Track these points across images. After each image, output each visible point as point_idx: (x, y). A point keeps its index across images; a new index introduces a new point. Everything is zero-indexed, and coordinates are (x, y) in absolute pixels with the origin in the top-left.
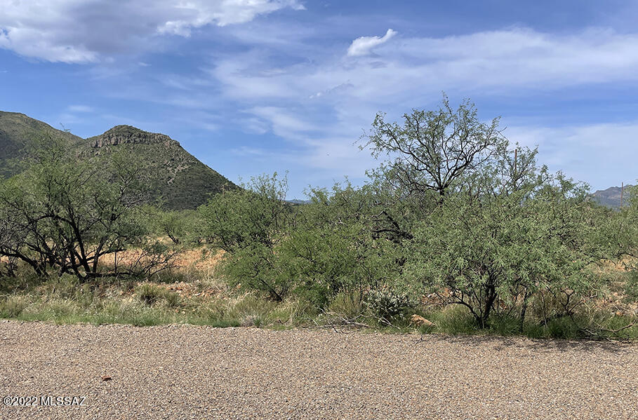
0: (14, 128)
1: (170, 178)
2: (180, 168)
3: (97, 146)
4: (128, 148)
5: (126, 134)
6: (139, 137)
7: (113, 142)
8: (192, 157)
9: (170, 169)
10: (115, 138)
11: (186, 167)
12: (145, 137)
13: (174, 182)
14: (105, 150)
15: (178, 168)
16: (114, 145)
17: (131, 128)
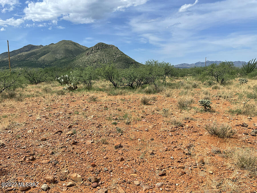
1: (115, 59)
2: (118, 56)
3: (92, 50)
4: (102, 50)
5: (101, 45)
6: (105, 46)
7: (97, 48)
8: (122, 52)
9: (115, 56)
11: (120, 56)
12: (107, 46)
13: (116, 61)
14: (95, 51)
15: (117, 56)
16: (98, 49)
17: (103, 43)
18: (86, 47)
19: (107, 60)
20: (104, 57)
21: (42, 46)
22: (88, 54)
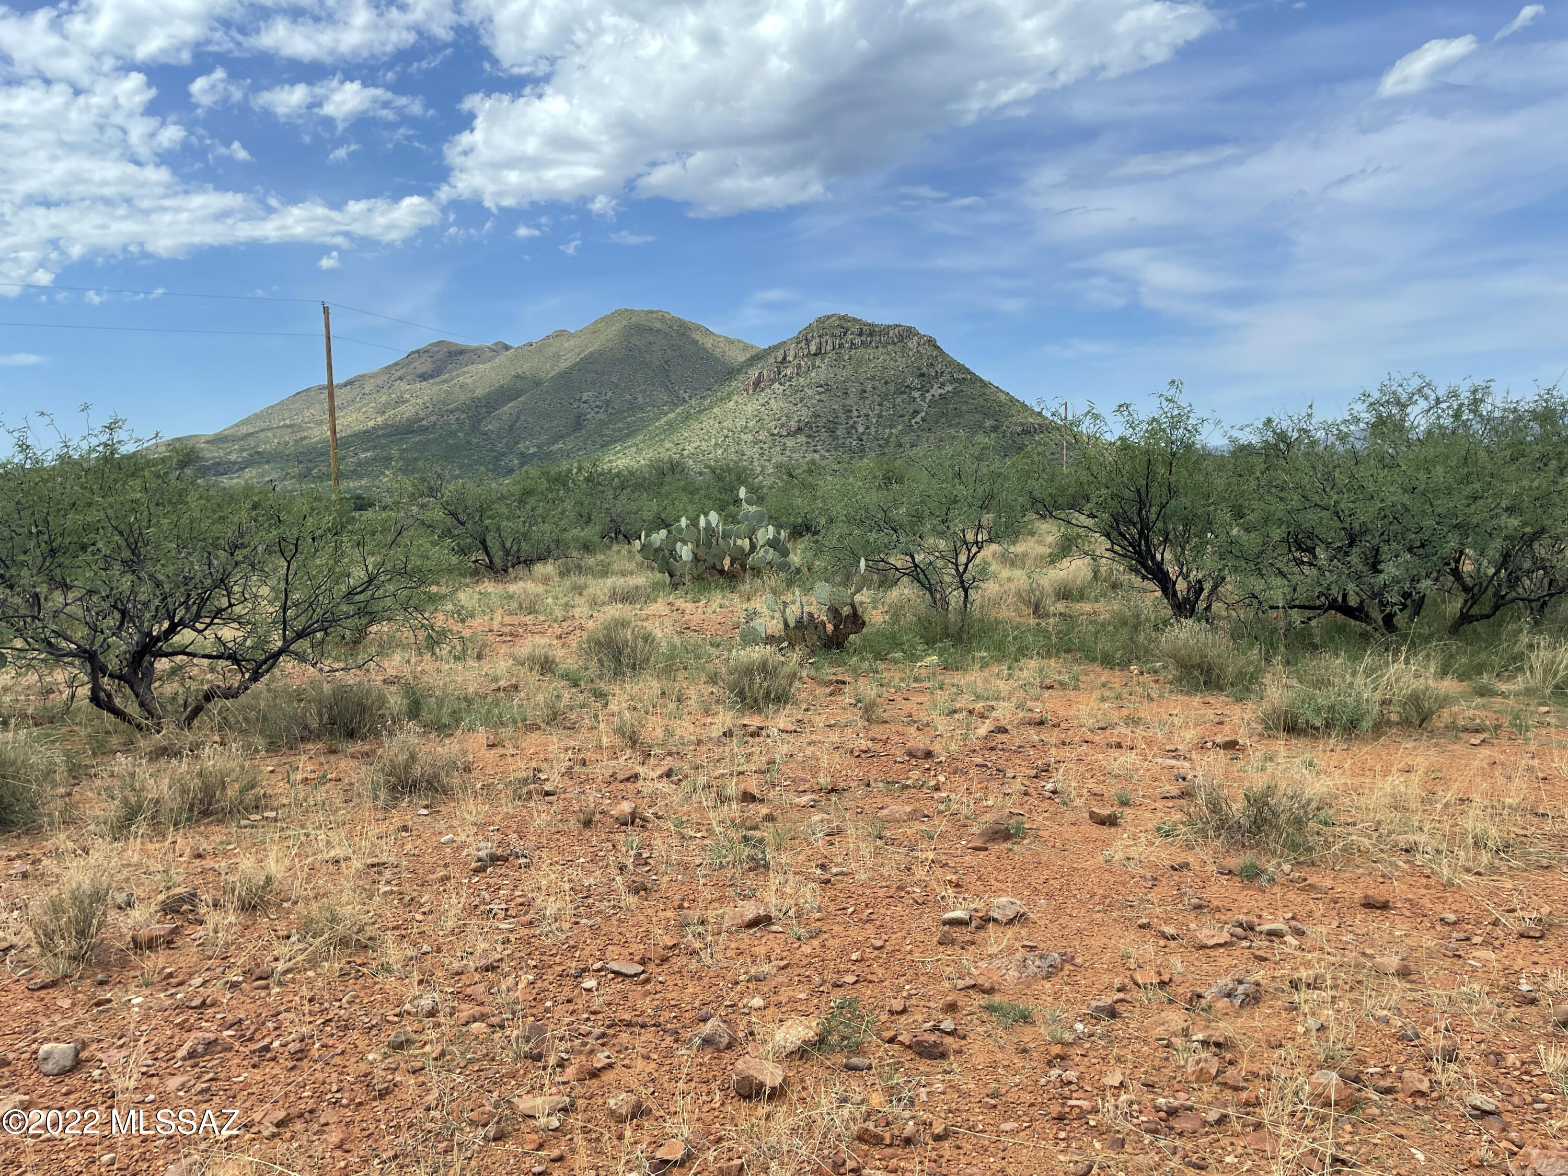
0: (651, 338)
1: (916, 412)
2: (936, 391)
3: (784, 359)
4: (839, 358)
5: (837, 332)
6: (860, 334)
7: (813, 349)
8: (961, 368)
9: (916, 394)
10: (817, 340)
11: (949, 388)
12: (871, 335)
13: (923, 420)
14: (799, 366)
15: (932, 392)
16: (815, 355)
17: (844, 318)
18: (746, 347)
19: (867, 415)
20: (852, 400)
21: (507, 348)
22: (757, 383)
